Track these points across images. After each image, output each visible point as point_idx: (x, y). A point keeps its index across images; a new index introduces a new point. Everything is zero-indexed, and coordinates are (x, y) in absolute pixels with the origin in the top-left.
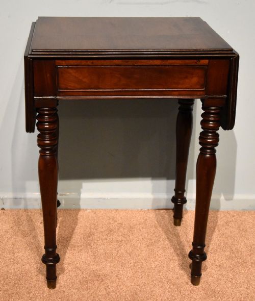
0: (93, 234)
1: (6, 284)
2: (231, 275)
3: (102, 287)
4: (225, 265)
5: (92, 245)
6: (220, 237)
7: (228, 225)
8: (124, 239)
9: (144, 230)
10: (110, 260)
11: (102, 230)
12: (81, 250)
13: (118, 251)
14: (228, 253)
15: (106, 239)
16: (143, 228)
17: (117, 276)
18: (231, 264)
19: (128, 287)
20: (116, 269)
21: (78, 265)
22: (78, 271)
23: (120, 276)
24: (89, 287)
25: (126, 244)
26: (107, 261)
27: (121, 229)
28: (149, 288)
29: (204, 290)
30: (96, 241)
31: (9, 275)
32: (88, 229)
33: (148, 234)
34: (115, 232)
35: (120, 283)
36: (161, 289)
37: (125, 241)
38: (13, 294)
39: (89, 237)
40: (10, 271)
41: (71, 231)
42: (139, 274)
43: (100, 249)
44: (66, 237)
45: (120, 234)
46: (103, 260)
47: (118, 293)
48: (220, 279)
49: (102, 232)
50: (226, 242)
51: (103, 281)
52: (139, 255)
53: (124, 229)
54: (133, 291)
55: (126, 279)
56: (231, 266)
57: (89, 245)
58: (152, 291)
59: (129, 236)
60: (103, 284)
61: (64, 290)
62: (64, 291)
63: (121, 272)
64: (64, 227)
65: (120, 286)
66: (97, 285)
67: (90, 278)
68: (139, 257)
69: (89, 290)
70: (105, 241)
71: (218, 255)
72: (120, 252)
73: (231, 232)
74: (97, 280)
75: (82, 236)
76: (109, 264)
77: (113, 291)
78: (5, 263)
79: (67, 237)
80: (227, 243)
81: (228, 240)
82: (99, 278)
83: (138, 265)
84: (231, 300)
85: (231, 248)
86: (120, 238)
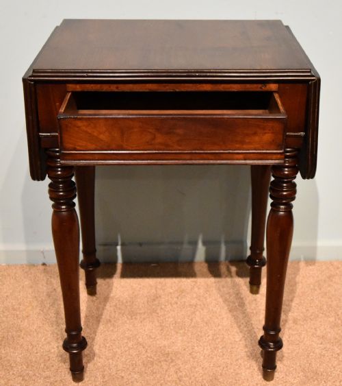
0: (160, 297)
1: (47, 368)
2: (337, 349)
3: (172, 370)
4: (329, 335)
5: (158, 311)
6: (322, 297)
7: (332, 281)
8: (199, 303)
9: (225, 289)
10: (181, 331)
11: (171, 291)
12: (144, 319)
13: (192, 320)
14: (332, 319)
15: (177, 303)
16: (223, 287)
17: (190, 354)
18: (337, 334)
19: (206, 368)
20: (190, 344)
21: (140, 340)
22: (141, 348)
23: (194, 354)
24: (155, 371)
25: (202, 310)
26: (177, 333)
27: (196, 289)
28: (232, 371)
29: (303, 370)
30: (163, 307)
31: (51, 356)
32: (154, 291)
33: (230, 296)
34: (188, 294)
35: (195, 364)
36: (248, 371)
37: (200, 305)
38: (56, 381)
39: (154, 300)
40: (53, 350)
41: (131, 292)
42: (220, 351)
43: (169, 317)
44: (125, 301)
45: (195, 295)
46: (173, 333)
47: (193, 378)
48: (324, 356)
49: (171, 293)
50: (330, 303)
51: (172, 361)
52: (219, 325)
53: (199, 289)
54: (212, 374)
55: (202, 357)
56: (337, 337)
57: (155, 311)
58: (237, 374)
59: (206, 298)
60: (173, 366)
61: (123, 375)
62: (123, 377)
63: (196, 348)
64: (123, 287)
65: (195, 368)
66: (165, 367)
67: (155, 358)
68: (220, 327)
69: (154, 375)
70: (175, 306)
71: (321, 322)
72: (194, 320)
73: (335, 290)
74: (166, 361)
75: (146, 299)
76: (180, 338)
77: (186, 375)
78: (45, 340)
79: (127, 302)
80: (330, 305)
81: (332, 301)
82: (167, 357)
83: (217, 338)
84: (338, 384)
85: (336, 313)
86: (193, 302)
